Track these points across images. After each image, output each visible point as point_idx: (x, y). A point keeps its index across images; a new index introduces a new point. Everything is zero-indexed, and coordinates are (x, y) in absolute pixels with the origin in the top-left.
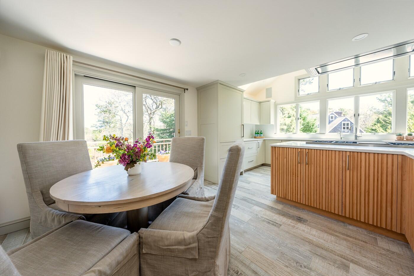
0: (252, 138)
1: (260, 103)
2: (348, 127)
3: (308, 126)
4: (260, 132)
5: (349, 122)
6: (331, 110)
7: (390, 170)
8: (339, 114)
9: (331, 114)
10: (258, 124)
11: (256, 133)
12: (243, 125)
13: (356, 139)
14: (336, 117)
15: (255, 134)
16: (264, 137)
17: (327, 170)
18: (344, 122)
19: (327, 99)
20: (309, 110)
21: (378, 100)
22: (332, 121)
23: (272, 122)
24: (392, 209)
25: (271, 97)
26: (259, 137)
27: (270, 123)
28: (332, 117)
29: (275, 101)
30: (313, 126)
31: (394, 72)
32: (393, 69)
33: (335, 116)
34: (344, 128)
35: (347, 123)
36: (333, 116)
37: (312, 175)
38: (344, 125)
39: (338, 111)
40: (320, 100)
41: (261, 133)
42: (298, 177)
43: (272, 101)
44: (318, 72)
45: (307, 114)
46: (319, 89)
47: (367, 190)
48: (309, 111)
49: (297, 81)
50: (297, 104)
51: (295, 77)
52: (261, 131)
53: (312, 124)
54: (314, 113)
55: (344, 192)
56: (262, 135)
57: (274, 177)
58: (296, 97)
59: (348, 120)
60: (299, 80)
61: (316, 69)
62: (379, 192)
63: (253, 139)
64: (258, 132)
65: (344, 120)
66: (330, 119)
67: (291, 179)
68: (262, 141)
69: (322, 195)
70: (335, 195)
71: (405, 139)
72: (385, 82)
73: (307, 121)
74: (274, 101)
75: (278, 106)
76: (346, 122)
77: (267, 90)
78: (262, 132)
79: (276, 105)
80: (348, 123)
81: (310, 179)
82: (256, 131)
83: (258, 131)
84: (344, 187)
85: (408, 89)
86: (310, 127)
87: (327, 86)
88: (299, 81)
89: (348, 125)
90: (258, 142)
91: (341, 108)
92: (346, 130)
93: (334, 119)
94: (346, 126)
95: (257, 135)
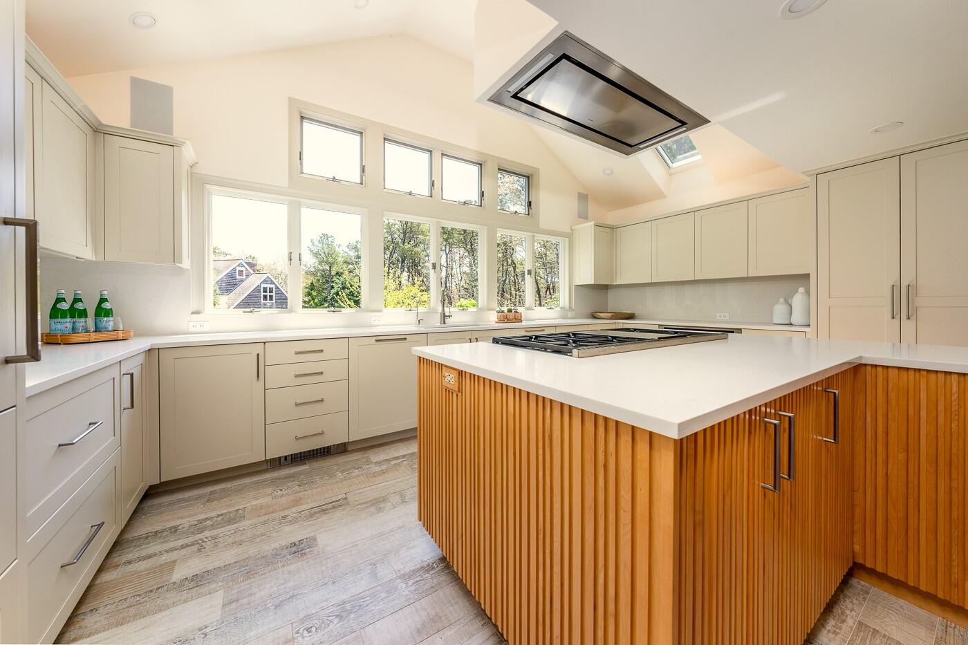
1: (101, 132)
2: (272, 296)
5: (273, 286)
8: (254, 266)
9: (238, 264)
10: (88, 254)
13: (443, 322)
14: (248, 274)
16: (132, 334)
18: (265, 285)
22: (242, 281)
27: (176, 256)
28: (240, 273)
33: (247, 270)
34: (265, 298)
35: (270, 288)
36: (243, 269)
38: (265, 291)
39: (250, 260)
43: (188, 152)
49: (297, 118)
51: (291, 100)
52: (102, 300)
56: (110, 322)
58: (292, 176)
59: (272, 283)
60: (302, 118)
64: (79, 306)
65: (265, 282)
66: (238, 277)
71: (506, 320)
76: (268, 286)
78: (107, 306)
79: (196, 181)
80: (272, 288)
82: (59, 300)
83: (77, 300)
88: (302, 121)
89: (271, 292)
90: (122, 374)
91: (252, 256)
92: (268, 301)
93: (244, 277)
94: (268, 294)
95: (69, 326)
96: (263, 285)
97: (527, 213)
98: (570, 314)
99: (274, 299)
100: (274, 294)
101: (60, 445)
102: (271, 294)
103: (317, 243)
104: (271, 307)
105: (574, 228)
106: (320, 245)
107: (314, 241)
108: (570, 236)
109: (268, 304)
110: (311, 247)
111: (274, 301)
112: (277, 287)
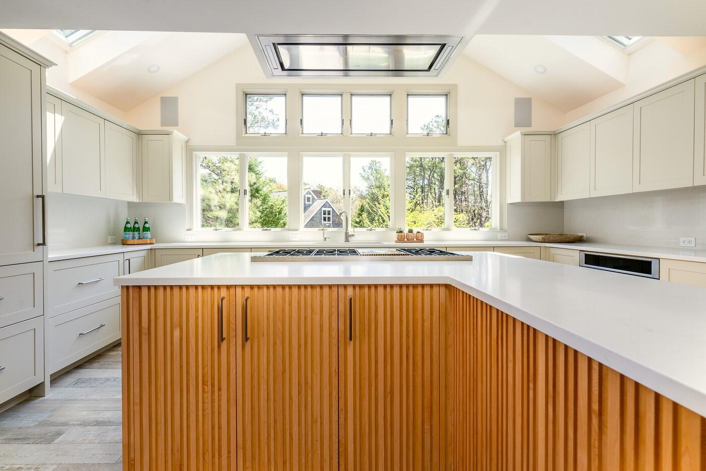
0: (114, 244)
1: (139, 134)
2: (330, 217)
3: (272, 213)
4: (140, 225)
5: (330, 209)
6: (307, 187)
7: (427, 325)
8: (319, 193)
9: (306, 192)
10: (134, 199)
11: (126, 229)
12: (43, 197)
13: (347, 240)
14: (314, 200)
15: (125, 231)
16: (154, 241)
17: (303, 347)
18: (325, 209)
19: (301, 153)
20: (275, 182)
21: (361, 178)
22: (309, 206)
23: (179, 196)
24: (431, 426)
25: (175, 124)
26: (136, 241)
27: (170, 197)
28: (308, 199)
29: (187, 139)
30: (280, 213)
31: (392, 121)
32: (391, 117)
33: (313, 197)
34: (325, 219)
35: (328, 211)
36: (310, 196)
37: (263, 373)
38: (325, 214)
39: (316, 189)
40: (287, 153)
41: (146, 229)
42: (220, 389)
43: (178, 136)
44: (282, 65)
45: (270, 189)
46: (286, 127)
47: (388, 390)
48: (275, 185)
49: (241, 96)
50: (240, 154)
51: (237, 85)
52: (146, 223)
53: (278, 210)
54: (281, 189)
55: (342, 409)
56: (148, 234)
57: (137, 408)
58: (239, 137)
59: (330, 207)
60: (246, 94)
61: (274, 44)
62: (411, 388)
63: (115, 247)
64: (137, 226)
65: (324, 206)
66: (306, 203)
67: (197, 401)
68: (143, 253)
69: (291, 434)
70: (321, 424)
71: (406, 240)
72: (382, 136)
73: (270, 204)
74: (184, 138)
75: (194, 153)
76: (327, 209)
77: (164, 100)
78: (147, 226)
79: (189, 150)
80: (330, 211)
81: (256, 392)
82: (128, 223)
83: (136, 223)
84: (342, 395)
85: (406, 153)
86: (276, 215)
87: (301, 124)
88: (246, 97)
89: (329, 214)
90: (125, 259)
91: (321, 185)
92: (327, 222)
93: (311, 203)
94: (327, 216)
95: (131, 236)
96: (323, 209)
97: (445, 132)
98: (499, 236)
99: (331, 220)
100: (331, 216)
101: (79, 284)
102: (329, 216)
103: (367, 169)
104: (329, 227)
105: (506, 139)
106: (370, 171)
107: (365, 168)
108: (503, 150)
109: (327, 225)
110: (362, 173)
111: (331, 222)
112: (333, 210)
